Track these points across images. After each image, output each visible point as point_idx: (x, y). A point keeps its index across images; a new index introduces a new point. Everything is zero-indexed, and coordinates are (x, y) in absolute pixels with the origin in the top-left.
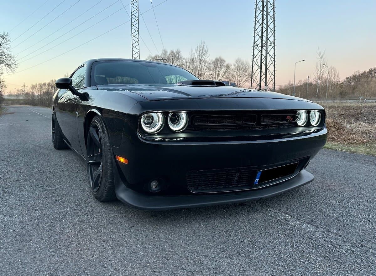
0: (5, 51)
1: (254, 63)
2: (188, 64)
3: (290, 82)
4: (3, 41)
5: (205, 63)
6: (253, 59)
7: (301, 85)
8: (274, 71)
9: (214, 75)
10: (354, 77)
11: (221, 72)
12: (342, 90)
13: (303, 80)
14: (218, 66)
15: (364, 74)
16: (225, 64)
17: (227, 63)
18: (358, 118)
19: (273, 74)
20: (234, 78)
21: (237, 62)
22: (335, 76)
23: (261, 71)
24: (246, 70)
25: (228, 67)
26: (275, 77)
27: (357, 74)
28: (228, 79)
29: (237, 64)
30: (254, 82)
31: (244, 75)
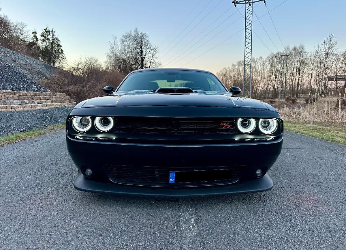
0: (155, 60)
2: (313, 58)
4: (155, 52)
5: (333, 56)
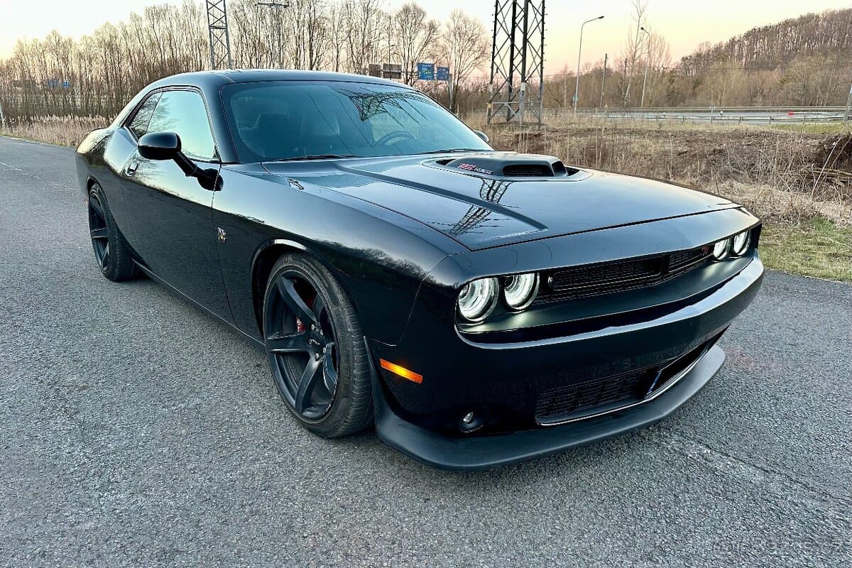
1: (498, 25)
2: (337, 16)
3: (566, 68)
5: (378, 17)
6: (496, 14)
7: (587, 74)
8: (542, 46)
9: (402, 46)
10: (699, 55)
11: (418, 41)
12: (672, 87)
13: (593, 64)
14: (410, 24)
15: (718, 49)
16: (426, 21)
17: (430, 19)
18: (714, 160)
19: (540, 53)
20: (447, 58)
21: (454, 16)
22: (660, 56)
23: (513, 46)
24: (474, 38)
25: (432, 28)
26: (544, 62)
27: (704, 50)
28: (434, 58)
29: (454, 21)
30: (497, 72)
31: (469, 50)
